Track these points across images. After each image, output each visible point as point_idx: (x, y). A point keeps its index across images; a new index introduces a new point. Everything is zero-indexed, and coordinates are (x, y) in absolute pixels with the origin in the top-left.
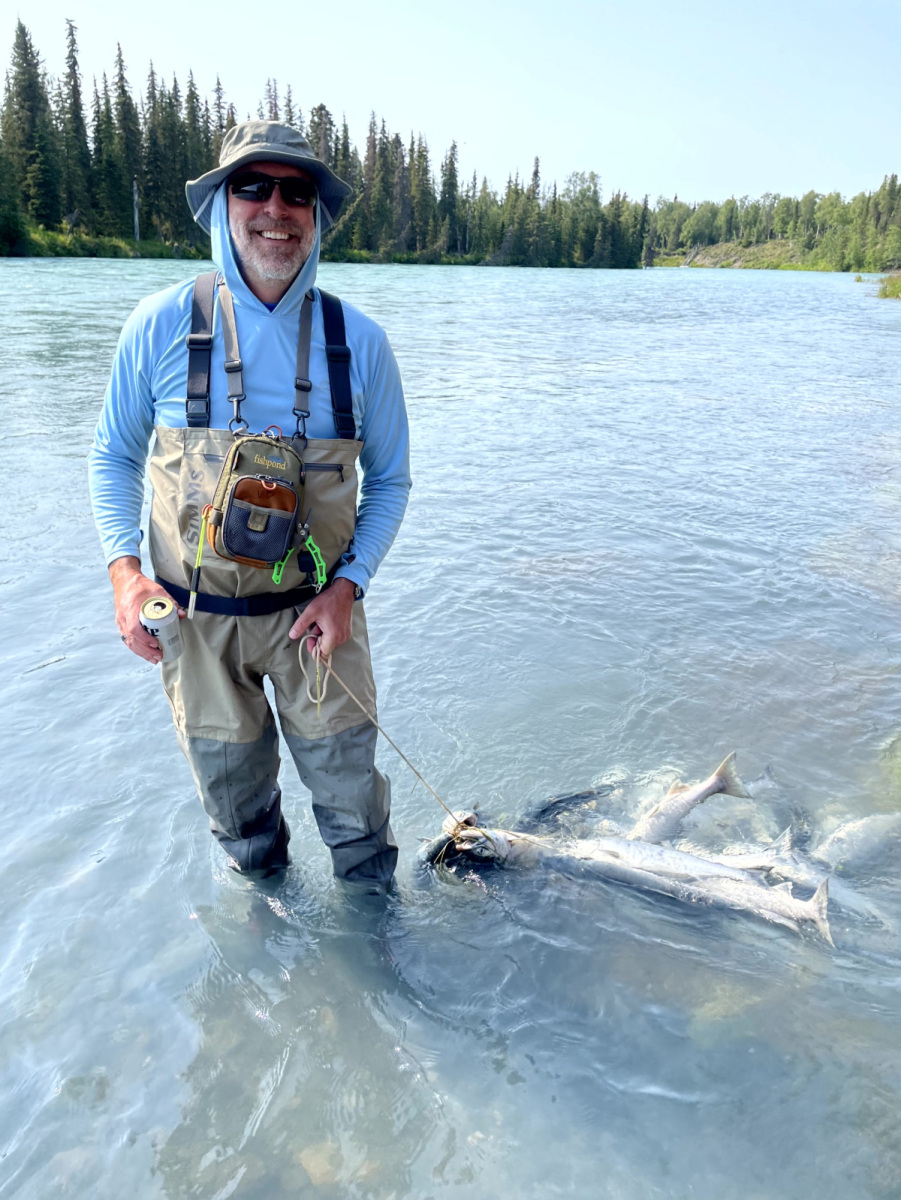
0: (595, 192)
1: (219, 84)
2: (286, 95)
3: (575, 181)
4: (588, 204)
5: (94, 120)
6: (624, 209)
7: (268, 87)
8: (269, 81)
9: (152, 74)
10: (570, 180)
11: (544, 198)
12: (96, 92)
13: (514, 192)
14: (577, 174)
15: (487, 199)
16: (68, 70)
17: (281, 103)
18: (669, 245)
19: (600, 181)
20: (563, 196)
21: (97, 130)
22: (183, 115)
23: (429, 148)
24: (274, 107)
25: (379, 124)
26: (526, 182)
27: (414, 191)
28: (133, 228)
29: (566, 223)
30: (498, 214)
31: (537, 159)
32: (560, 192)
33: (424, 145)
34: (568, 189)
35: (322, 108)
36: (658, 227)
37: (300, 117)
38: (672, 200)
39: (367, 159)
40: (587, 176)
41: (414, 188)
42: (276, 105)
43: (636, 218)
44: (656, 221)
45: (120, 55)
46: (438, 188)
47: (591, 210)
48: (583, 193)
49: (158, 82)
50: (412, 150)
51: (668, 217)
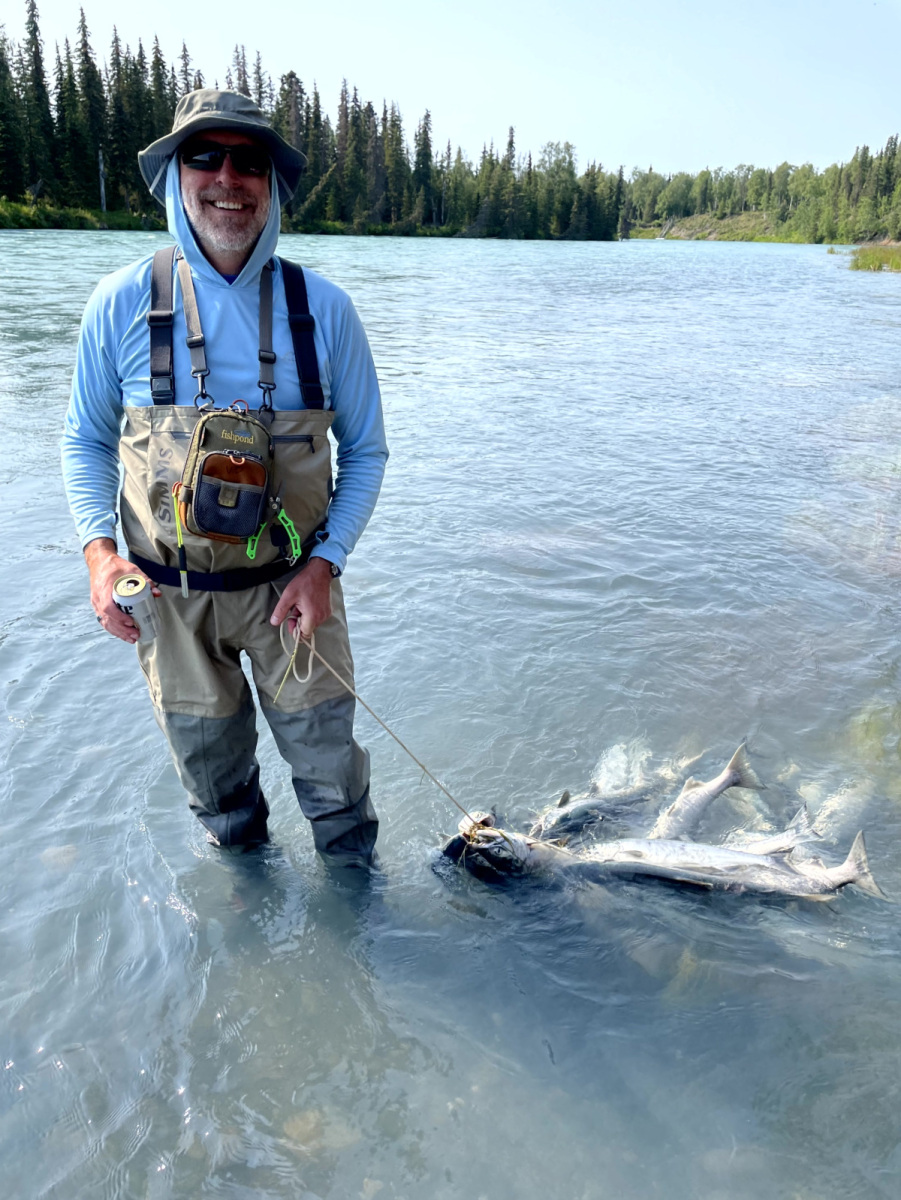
0: (571, 163)
1: (185, 50)
2: (255, 62)
3: (550, 152)
4: (564, 175)
5: (56, 88)
6: (599, 180)
7: (236, 54)
8: (237, 48)
9: (116, 40)
10: (545, 151)
11: (519, 169)
12: (59, 58)
13: (489, 162)
14: (552, 144)
15: (462, 169)
16: (28, 36)
17: (250, 70)
18: (644, 217)
19: (574, 152)
20: (539, 167)
21: (60, 98)
22: (149, 82)
23: (403, 117)
24: (242, 74)
25: (351, 92)
26: (500, 152)
27: (388, 161)
28: (99, 198)
29: (542, 193)
30: (474, 186)
31: (512, 130)
32: (535, 162)
33: (397, 114)
34: (543, 160)
35: (292, 75)
36: (634, 198)
37: (270, 85)
38: (647, 172)
39: (339, 128)
40: (562, 146)
41: (387, 158)
42: (245, 73)
43: (611, 190)
44: (631, 192)
45: (83, 21)
46: (412, 158)
47: (565, 181)
48: (558, 164)
49: (123, 49)
50: (385, 119)
51: (643, 189)
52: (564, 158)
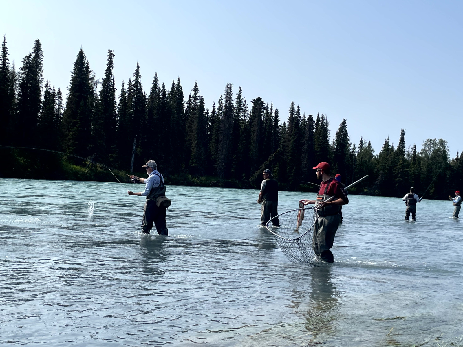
0: (444, 152)
1: (196, 86)
2: (238, 92)
3: (429, 145)
4: (441, 159)
7: (227, 88)
8: (228, 85)
9: (156, 80)
10: (426, 144)
11: (408, 155)
14: (431, 140)
19: (447, 145)
20: (421, 153)
25: (296, 109)
28: (130, 164)
34: (424, 149)
40: (437, 141)
41: (316, 146)
42: (230, 98)
47: (441, 163)
48: (436, 152)
50: (317, 124)
52: (439, 149)
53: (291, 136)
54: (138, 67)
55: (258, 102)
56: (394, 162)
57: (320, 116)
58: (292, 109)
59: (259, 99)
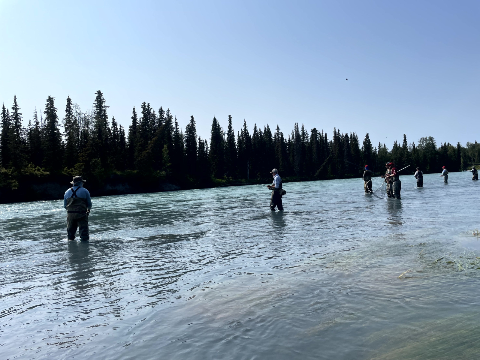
0: (433, 144)
2: (302, 127)
3: (423, 141)
4: (430, 149)
6: (448, 149)
8: (295, 124)
10: (420, 141)
12: (239, 135)
13: (396, 148)
14: (423, 138)
19: (434, 140)
20: (418, 147)
28: (247, 175)
31: (405, 136)
34: (420, 144)
37: (307, 133)
38: (474, 143)
40: (428, 138)
41: (352, 151)
44: (468, 152)
48: (427, 145)
52: (429, 143)
53: (336, 147)
54: (245, 121)
55: (314, 131)
56: (402, 155)
57: (352, 133)
58: (335, 132)
59: (315, 129)
